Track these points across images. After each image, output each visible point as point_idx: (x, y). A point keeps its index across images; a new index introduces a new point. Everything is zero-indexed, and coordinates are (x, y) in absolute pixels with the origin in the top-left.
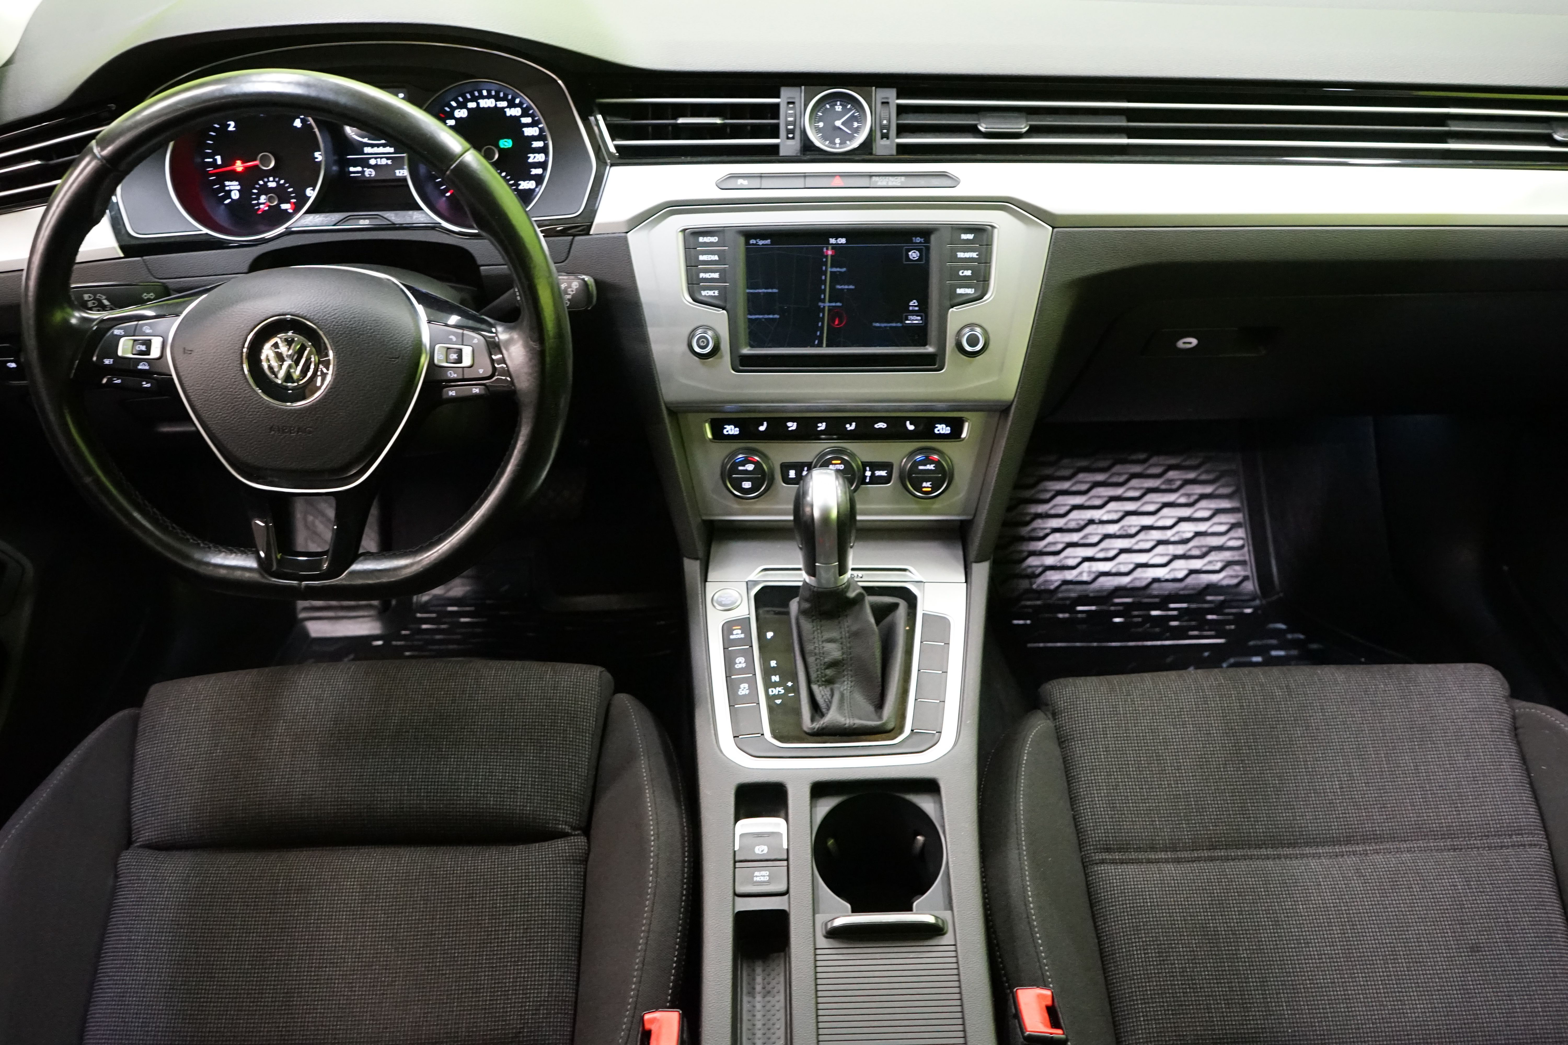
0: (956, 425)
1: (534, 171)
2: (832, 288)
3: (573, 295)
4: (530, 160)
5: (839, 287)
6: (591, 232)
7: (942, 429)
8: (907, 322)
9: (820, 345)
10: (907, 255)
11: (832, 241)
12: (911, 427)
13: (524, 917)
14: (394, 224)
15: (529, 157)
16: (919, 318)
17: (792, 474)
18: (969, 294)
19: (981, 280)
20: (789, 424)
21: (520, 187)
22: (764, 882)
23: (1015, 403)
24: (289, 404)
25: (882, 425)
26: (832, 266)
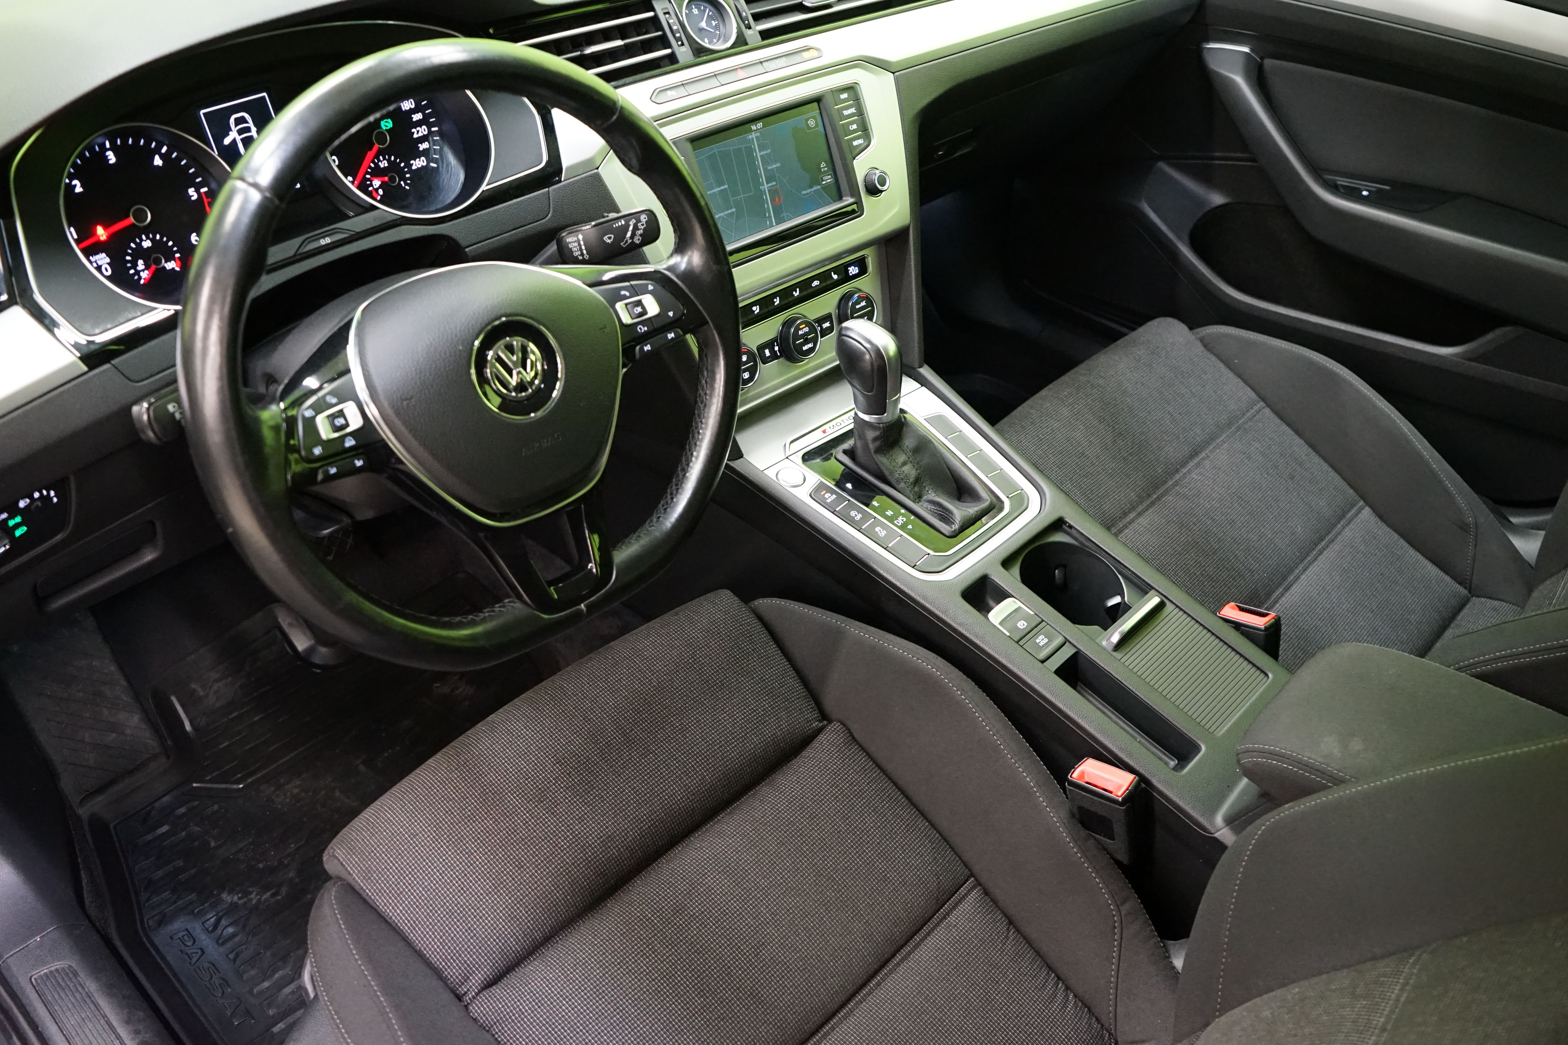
0: (861, 263)
1: (423, 146)
2: (765, 169)
3: (644, 229)
4: (415, 136)
5: (770, 168)
6: (563, 180)
7: (853, 270)
8: (824, 183)
9: (771, 226)
10: (808, 125)
11: (754, 128)
12: (835, 277)
13: (864, 803)
14: (357, 233)
15: (414, 133)
16: (830, 177)
17: (767, 353)
18: (860, 144)
19: (865, 130)
20: (754, 308)
21: (414, 167)
22: (1046, 643)
23: (911, 226)
24: (532, 415)
25: (816, 283)
26: (760, 151)
